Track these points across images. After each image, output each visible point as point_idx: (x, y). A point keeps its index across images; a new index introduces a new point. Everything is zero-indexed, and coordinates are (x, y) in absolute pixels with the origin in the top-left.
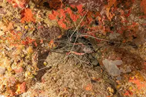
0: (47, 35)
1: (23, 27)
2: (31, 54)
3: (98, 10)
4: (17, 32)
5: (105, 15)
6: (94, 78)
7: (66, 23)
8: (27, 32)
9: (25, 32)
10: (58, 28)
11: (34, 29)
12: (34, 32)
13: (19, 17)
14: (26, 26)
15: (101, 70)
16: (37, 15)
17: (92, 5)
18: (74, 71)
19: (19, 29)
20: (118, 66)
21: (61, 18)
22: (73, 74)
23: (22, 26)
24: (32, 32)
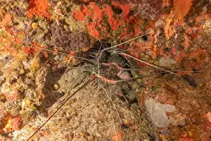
0: (66, 44)
1: (29, 25)
2: (36, 70)
3: (152, 19)
4: (18, 31)
5: (162, 29)
6: (126, 122)
7: (99, 30)
8: (34, 33)
9: (31, 33)
10: (86, 35)
11: (46, 31)
12: (46, 35)
13: (25, 7)
14: (34, 24)
15: (139, 111)
16: (56, 8)
17: (147, 9)
18: (98, 107)
19: (21, 26)
20: (168, 114)
21: (93, 20)
22: (96, 110)
23: (27, 23)
24: (43, 35)
